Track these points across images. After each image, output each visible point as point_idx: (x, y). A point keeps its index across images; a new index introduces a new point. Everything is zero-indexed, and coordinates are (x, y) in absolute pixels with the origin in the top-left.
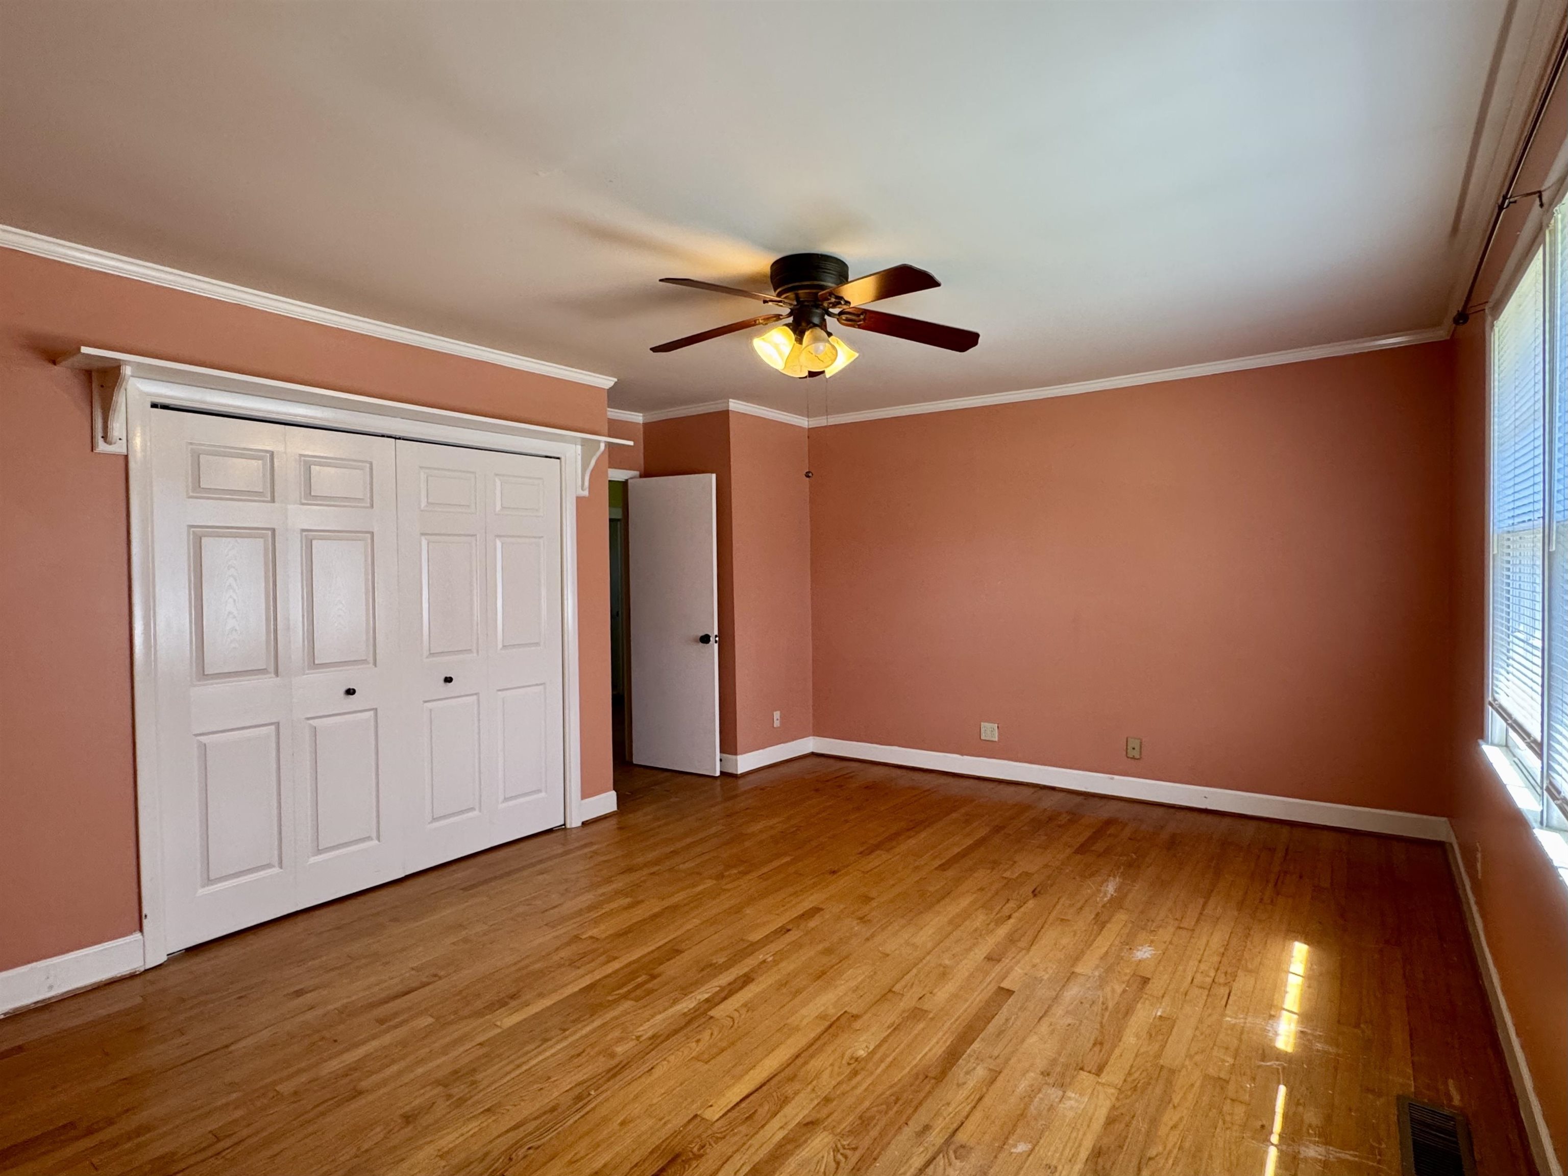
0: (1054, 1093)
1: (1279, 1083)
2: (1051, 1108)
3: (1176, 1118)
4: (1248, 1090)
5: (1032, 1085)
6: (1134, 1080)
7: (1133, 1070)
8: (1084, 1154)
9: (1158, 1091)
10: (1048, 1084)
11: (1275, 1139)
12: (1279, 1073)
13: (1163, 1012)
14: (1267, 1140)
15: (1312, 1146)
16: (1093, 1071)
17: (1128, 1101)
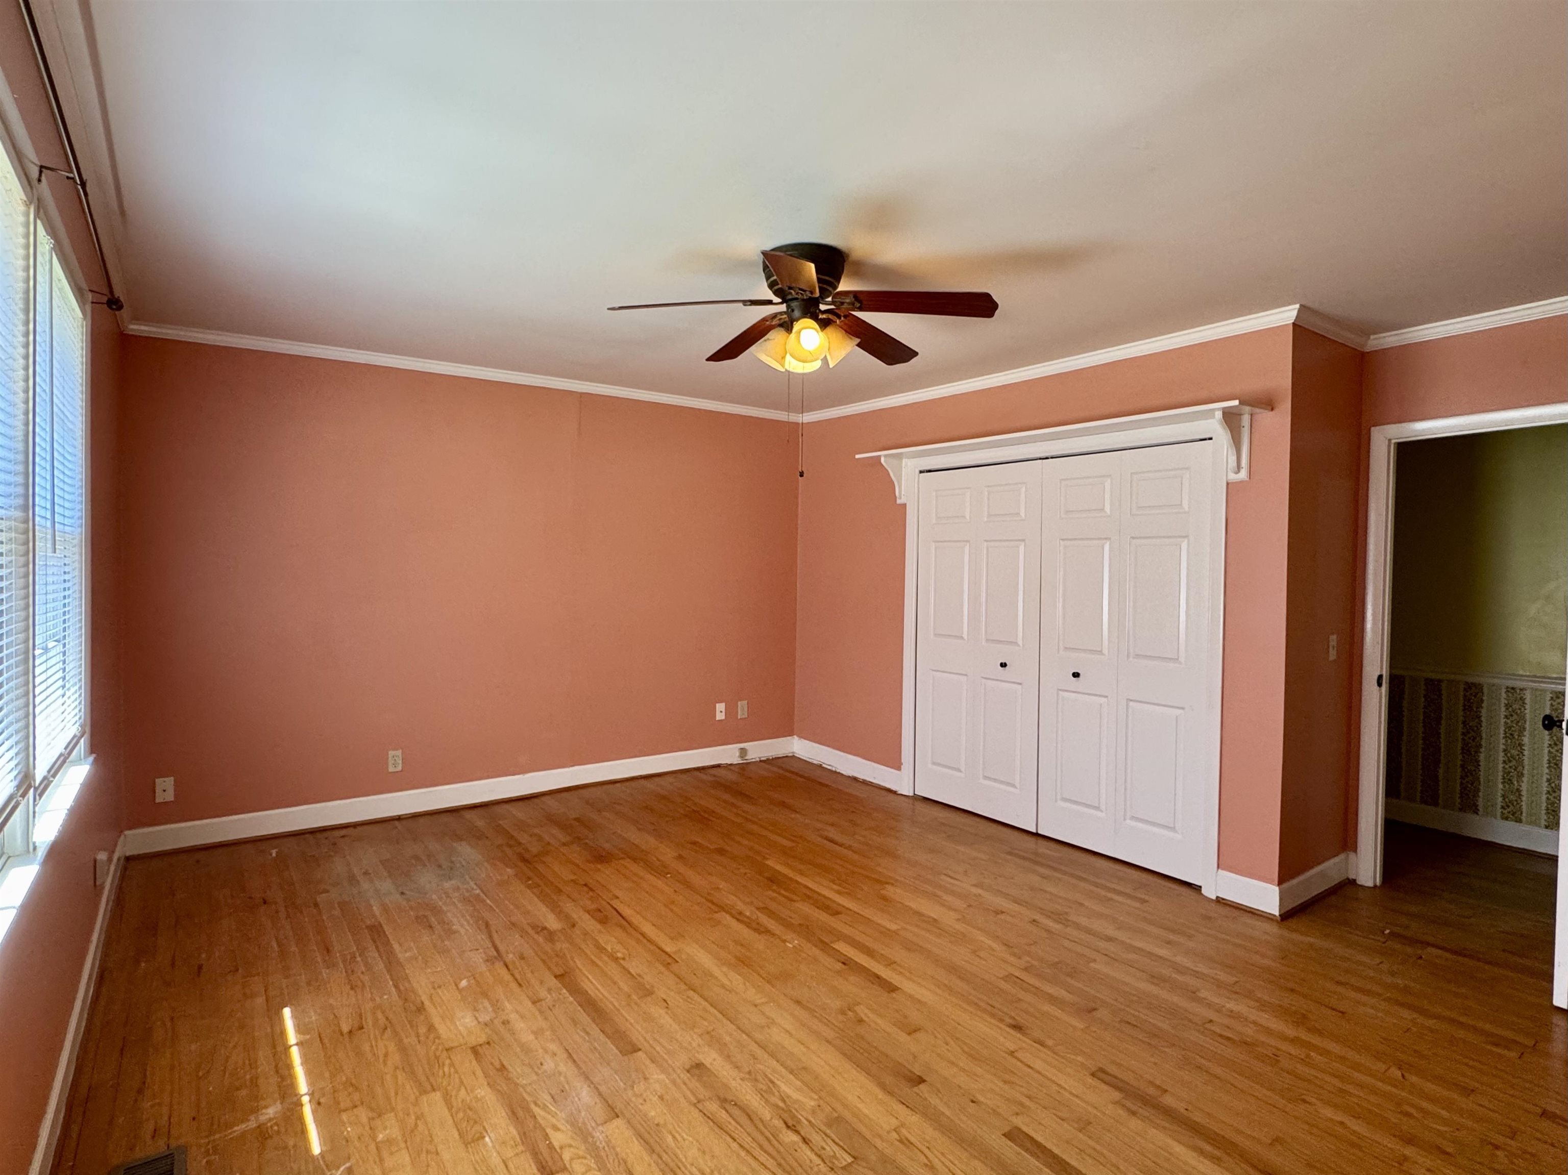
0: (485, 1017)
1: (322, 1154)
2: (475, 1010)
3: (389, 1063)
4: (347, 1125)
5: (503, 1010)
6: (444, 1065)
7: (452, 1070)
8: (427, 1003)
9: (419, 1072)
10: (495, 1018)
11: (305, 1099)
12: (327, 1166)
13: (485, 1145)
14: (311, 1094)
15: (272, 1116)
16: (478, 1047)
17: (433, 1047)
